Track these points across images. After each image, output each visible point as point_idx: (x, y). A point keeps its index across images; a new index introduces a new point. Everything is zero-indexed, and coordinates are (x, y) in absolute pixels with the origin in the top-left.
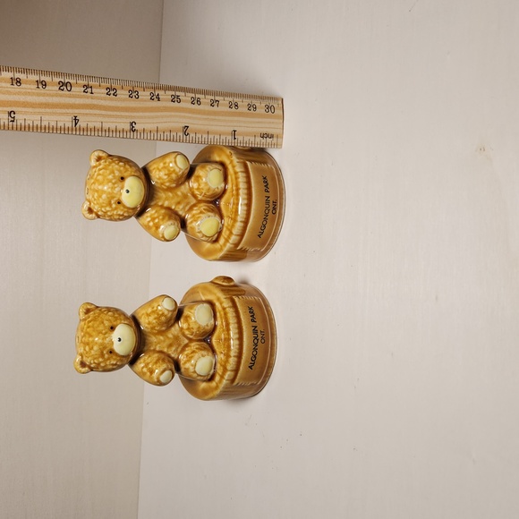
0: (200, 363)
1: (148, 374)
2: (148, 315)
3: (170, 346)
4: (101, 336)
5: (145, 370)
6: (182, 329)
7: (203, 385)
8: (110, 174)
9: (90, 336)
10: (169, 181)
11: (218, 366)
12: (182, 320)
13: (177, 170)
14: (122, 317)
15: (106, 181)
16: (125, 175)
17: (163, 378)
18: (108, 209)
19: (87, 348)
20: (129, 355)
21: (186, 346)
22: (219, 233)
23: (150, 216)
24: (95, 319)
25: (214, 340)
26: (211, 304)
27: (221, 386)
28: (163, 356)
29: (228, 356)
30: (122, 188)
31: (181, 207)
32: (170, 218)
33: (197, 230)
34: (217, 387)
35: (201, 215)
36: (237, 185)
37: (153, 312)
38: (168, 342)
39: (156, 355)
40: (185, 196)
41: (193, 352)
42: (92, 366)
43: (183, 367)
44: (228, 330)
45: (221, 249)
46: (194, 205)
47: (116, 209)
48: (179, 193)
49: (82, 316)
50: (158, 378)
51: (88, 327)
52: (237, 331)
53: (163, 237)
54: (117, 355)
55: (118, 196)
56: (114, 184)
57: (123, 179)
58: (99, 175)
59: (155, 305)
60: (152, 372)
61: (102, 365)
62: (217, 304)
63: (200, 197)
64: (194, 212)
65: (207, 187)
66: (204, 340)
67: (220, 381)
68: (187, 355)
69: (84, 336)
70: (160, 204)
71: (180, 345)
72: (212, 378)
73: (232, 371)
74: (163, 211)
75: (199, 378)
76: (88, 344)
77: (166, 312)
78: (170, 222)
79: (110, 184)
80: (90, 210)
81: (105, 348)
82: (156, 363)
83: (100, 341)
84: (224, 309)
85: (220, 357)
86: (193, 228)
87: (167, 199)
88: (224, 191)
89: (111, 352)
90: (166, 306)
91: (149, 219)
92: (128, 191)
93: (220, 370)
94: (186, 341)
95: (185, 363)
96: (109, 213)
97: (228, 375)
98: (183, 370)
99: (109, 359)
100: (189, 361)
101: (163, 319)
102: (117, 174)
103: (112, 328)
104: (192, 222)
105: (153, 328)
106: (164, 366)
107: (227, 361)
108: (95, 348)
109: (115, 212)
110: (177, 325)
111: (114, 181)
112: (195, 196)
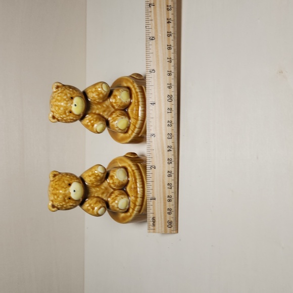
0: (120, 203)
1: (92, 210)
2: (90, 176)
3: (103, 193)
4: (64, 189)
5: (89, 208)
6: (109, 183)
7: (122, 215)
8: (64, 96)
9: (57, 189)
10: (99, 99)
11: (131, 203)
12: (109, 178)
13: (103, 92)
14: (75, 178)
15: (62, 100)
16: (74, 96)
17: (100, 212)
18: (64, 116)
19: (56, 197)
20: (79, 200)
21: (112, 193)
22: (128, 128)
23: (89, 119)
24: (59, 180)
25: (128, 189)
26: (126, 169)
27: (133, 215)
28: (99, 199)
29: (136, 197)
30: (72, 104)
31: (106, 113)
32: (100, 120)
33: (116, 126)
34: (131, 216)
35: (118, 118)
36: (138, 100)
37: (93, 174)
38: (102, 191)
39: (95, 199)
40: (108, 107)
41: (117, 196)
42: (59, 207)
43: (111, 205)
44: (136, 182)
45: (130, 137)
46: (113, 112)
47: (69, 116)
48: (104, 106)
49: (52, 179)
50: (97, 212)
51: (56, 185)
52: (141, 183)
53: (97, 131)
54: (73, 200)
55: (70, 108)
56: (67, 101)
57: (72, 98)
58: (58, 96)
59: (93, 170)
60: (93, 209)
61: (65, 206)
62: (129, 168)
63: (116, 107)
64: (113, 116)
65: (120, 102)
66: (122, 189)
67: (133, 212)
68: (113, 198)
69: (54, 190)
70: (94, 112)
71: (108, 192)
72: (127, 211)
73: (139, 206)
74: (95, 116)
75: (120, 211)
76: (56, 194)
77: (100, 174)
78: (100, 122)
79: (65, 101)
80: (54, 117)
81: (66, 196)
82: (96, 203)
83: (63, 192)
84: (133, 171)
85: (132, 198)
86: (113, 125)
87: (97, 109)
88: (130, 103)
89: (70, 198)
90: (100, 171)
91: (88, 121)
92: (75, 105)
93: (132, 206)
94: (112, 190)
95: (112, 203)
96: (65, 119)
97: (137, 208)
98: (111, 207)
99: (68, 202)
100: (114, 201)
101: (98, 178)
102: (69, 95)
103: (70, 185)
104: (112, 122)
105: (93, 184)
106: (100, 205)
107: (136, 200)
108: (61, 196)
109: (68, 118)
110: (106, 181)
111: (67, 100)
112: (113, 107)
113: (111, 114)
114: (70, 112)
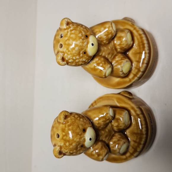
0: (122, 148)
4: (79, 136)
6: (112, 126)
8: (79, 33)
10: (106, 40)
15: (78, 38)
16: (88, 34)
17: (105, 158)
18: (77, 57)
21: (113, 135)
22: (130, 72)
26: (128, 111)
28: (103, 143)
31: (110, 56)
32: (108, 63)
37: (103, 117)
39: (100, 143)
41: (119, 140)
42: (67, 154)
46: (116, 55)
47: (82, 57)
48: (109, 47)
49: (62, 121)
50: (102, 159)
53: (105, 75)
54: (85, 147)
55: (85, 48)
56: (83, 40)
57: (87, 37)
58: (71, 34)
62: (132, 111)
63: (119, 50)
64: (117, 59)
65: (126, 43)
66: (121, 131)
70: (100, 54)
71: (110, 135)
72: (124, 154)
73: (139, 152)
74: (102, 59)
76: (68, 141)
78: (109, 66)
79: (81, 40)
80: (63, 59)
83: (78, 140)
86: (117, 69)
87: (104, 51)
89: (82, 146)
90: (111, 114)
92: (93, 45)
93: (131, 150)
94: (113, 133)
96: (77, 61)
97: (136, 154)
103: (85, 131)
104: (116, 66)
106: (106, 151)
107: (138, 146)
108: (74, 144)
109: (81, 60)
111: (83, 38)
112: (116, 49)
113: (114, 58)
114: (85, 53)
